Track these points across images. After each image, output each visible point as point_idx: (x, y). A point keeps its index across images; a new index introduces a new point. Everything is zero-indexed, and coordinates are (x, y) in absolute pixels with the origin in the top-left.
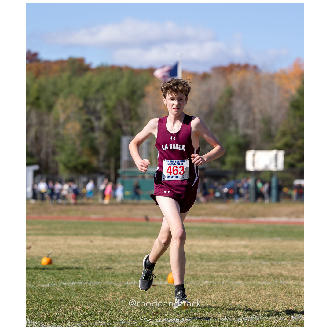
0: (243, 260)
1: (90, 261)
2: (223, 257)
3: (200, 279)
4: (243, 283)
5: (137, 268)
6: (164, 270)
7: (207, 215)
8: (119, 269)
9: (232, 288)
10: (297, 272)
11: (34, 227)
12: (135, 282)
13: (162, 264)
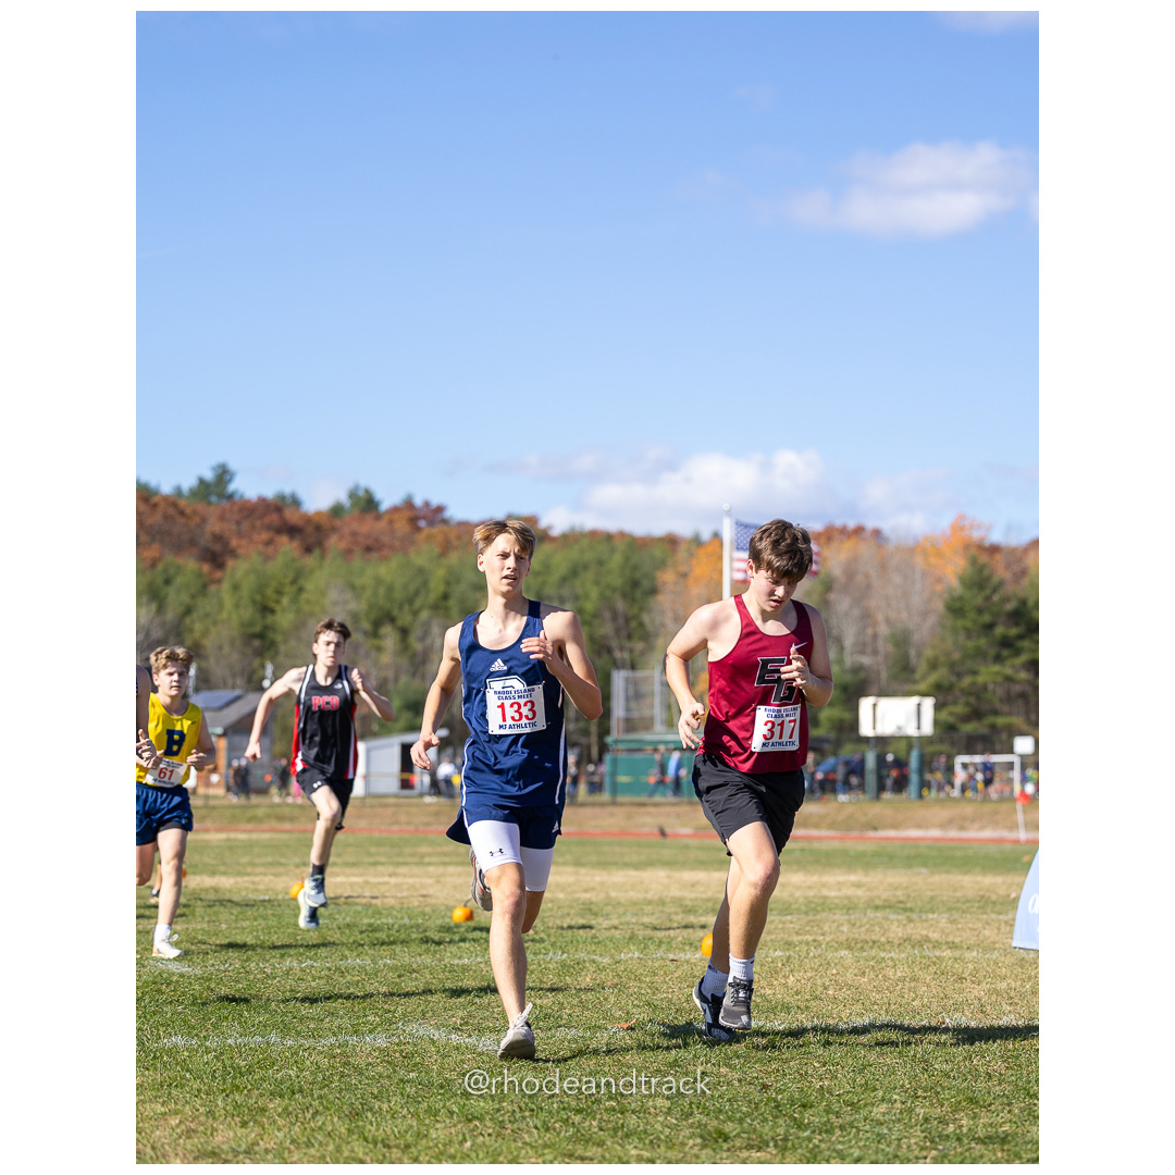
0: (851, 912)
1: (548, 914)
2: (813, 905)
3: (767, 948)
4: (850, 956)
5: (642, 927)
6: (694, 931)
8: (606, 929)
9: (828, 963)
10: (958, 933)
11: (439, 849)
12: (637, 955)
13: (692, 919)
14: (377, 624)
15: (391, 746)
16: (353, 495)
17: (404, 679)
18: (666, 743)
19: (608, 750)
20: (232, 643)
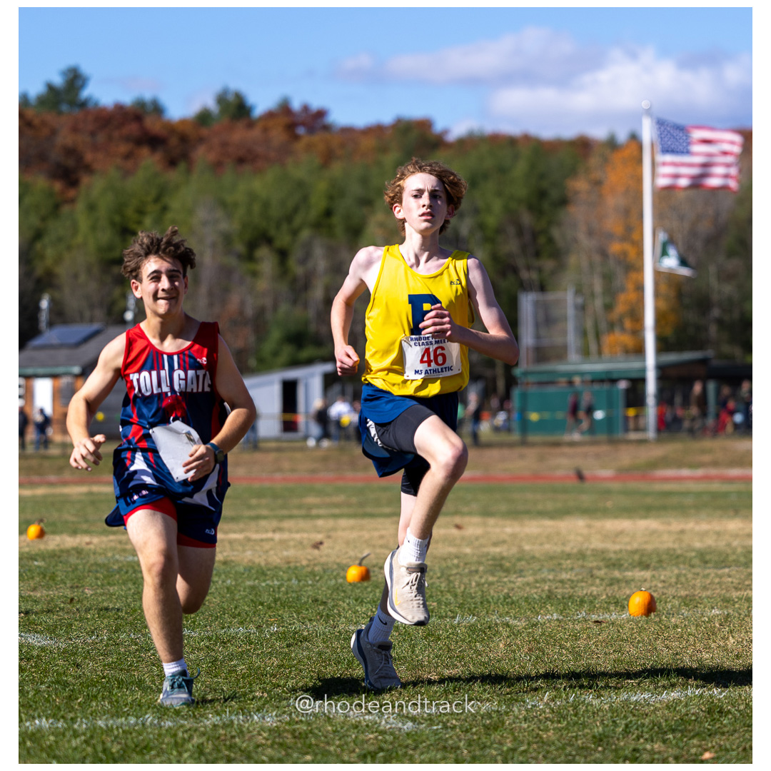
1: (454, 571)
3: (702, 606)
5: (560, 585)
6: (620, 588)
7: (715, 464)
8: (519, 588)
11: (328, 500)
12: (555, 616)
13: (617, 574)
14: (252, 246)
15: (271, 383)
16: (222, 99)
17: (284, 308)
18: (582, 374)
19: (516, 384)
20: (89, 270)
